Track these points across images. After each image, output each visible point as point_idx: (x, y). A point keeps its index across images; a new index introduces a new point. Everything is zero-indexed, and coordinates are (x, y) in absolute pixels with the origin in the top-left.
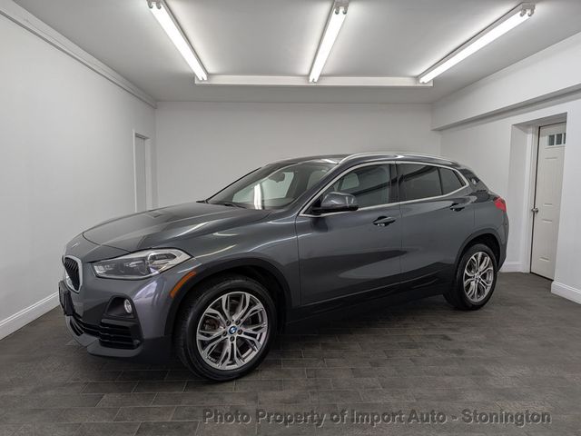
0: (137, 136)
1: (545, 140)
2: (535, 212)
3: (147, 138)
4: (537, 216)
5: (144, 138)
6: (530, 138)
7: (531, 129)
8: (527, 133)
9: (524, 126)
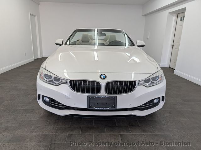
0: (31, 15)
1: (179, 19)
2: (173, 46)
3: (36, 16)
4: (174, 47)
5: (35, 16)
6: (174, 18)
7: (174, 15)
8: (173, 16)
9: (172, 13)
